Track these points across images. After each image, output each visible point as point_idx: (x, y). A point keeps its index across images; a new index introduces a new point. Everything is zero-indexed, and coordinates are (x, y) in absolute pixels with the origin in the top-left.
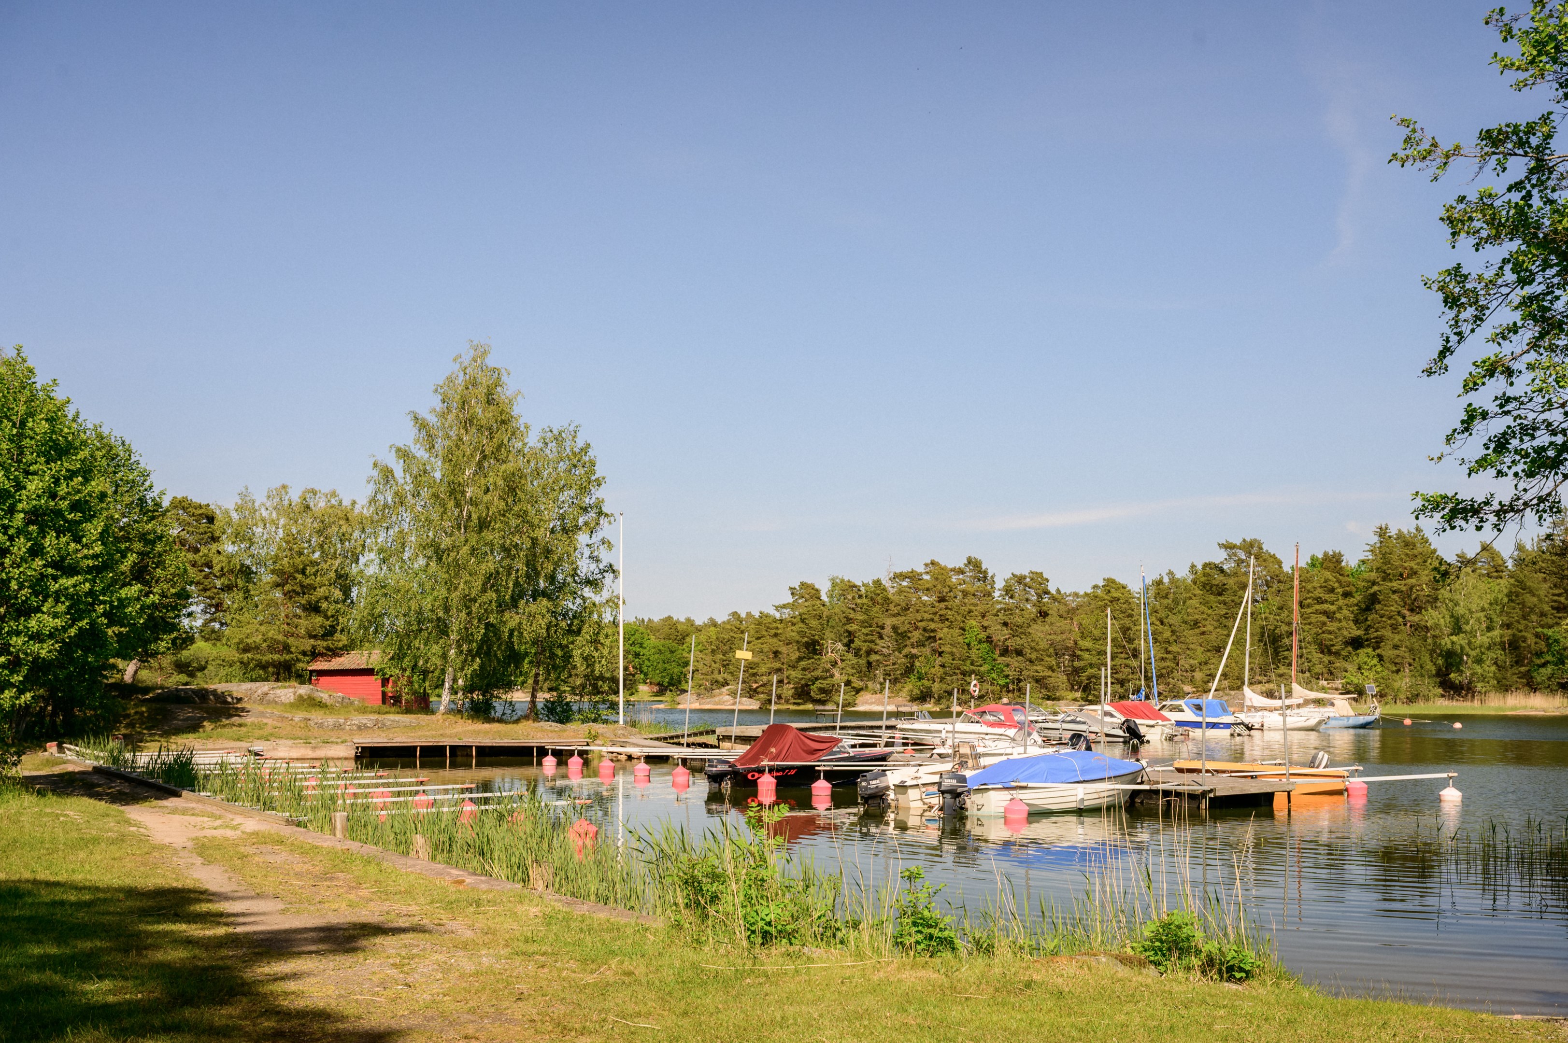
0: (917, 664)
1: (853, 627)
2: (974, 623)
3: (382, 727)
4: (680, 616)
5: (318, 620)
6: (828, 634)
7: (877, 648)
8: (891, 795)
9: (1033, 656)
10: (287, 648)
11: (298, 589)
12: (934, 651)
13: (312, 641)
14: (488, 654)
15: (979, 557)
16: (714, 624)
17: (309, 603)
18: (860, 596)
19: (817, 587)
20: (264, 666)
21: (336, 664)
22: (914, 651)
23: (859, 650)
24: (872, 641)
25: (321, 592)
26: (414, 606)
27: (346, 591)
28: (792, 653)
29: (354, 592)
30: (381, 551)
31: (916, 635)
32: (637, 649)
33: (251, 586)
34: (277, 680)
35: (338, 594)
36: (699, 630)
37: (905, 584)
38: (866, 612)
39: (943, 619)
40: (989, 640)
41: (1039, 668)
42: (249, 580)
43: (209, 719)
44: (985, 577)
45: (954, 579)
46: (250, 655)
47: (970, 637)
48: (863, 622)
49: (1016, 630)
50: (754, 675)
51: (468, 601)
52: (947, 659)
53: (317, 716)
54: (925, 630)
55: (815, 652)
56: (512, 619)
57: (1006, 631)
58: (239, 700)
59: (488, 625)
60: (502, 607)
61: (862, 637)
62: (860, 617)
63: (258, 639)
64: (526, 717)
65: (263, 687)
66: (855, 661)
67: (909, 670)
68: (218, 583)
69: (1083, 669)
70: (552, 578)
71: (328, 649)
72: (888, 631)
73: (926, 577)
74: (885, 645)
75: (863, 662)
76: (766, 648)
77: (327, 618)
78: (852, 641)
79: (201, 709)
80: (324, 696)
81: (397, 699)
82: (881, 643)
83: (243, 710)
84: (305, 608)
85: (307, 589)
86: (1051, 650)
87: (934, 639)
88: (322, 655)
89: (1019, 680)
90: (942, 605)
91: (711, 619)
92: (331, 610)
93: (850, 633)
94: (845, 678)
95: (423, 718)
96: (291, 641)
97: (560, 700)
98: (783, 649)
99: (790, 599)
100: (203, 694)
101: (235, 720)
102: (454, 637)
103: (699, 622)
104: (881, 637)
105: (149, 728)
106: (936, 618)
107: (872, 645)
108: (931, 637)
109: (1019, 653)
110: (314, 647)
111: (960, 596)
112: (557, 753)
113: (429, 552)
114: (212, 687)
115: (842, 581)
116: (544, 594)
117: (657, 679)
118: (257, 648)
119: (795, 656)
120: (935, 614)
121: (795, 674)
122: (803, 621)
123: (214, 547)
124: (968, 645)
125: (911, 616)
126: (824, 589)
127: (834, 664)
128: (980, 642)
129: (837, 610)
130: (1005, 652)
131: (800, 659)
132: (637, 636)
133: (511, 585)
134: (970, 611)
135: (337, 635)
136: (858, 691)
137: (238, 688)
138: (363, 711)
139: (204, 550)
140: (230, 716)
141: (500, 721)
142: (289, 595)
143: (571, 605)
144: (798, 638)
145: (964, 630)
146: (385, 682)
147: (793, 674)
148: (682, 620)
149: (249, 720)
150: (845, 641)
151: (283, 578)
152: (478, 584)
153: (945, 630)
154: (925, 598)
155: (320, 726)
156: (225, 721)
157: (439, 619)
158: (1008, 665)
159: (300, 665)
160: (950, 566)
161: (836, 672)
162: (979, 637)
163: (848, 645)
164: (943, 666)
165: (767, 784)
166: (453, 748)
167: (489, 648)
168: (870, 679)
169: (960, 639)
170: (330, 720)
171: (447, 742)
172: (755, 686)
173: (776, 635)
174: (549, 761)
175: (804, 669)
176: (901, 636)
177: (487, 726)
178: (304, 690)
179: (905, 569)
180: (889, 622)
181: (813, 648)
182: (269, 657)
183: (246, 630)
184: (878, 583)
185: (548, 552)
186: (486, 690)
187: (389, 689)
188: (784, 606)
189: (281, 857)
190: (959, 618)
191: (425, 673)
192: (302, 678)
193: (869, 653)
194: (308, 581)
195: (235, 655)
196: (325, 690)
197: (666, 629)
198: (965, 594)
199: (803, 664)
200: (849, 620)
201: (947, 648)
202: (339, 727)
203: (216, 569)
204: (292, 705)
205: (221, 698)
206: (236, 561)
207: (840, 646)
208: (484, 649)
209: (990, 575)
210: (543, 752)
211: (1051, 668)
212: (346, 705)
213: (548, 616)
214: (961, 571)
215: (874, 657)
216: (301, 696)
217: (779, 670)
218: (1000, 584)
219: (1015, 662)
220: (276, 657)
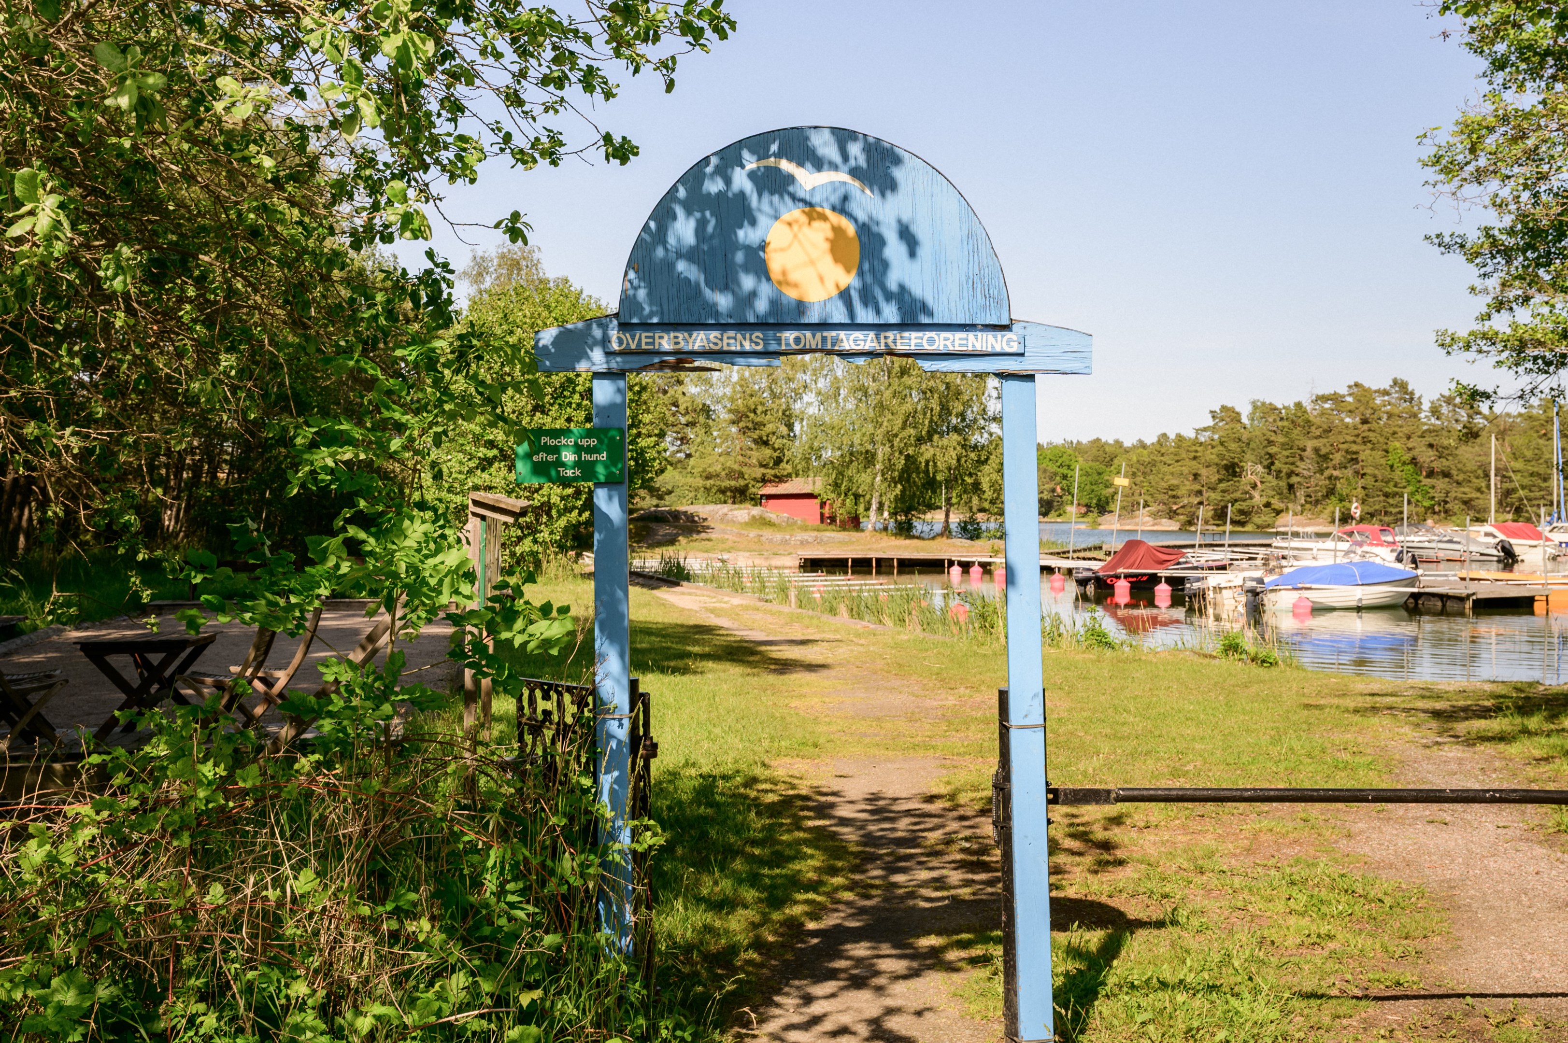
0: (1339, 486)
1: (1273, 450)
2: (1397, 444)
3: (820, 542)
4: (1109, 438)
5: (768, 452)
6: (1249, 456)
7: (1297, 470)
8: (1210, 595)
9: (1460, 478)
10: (741, 475)
11: (750, 425)
12: (1357, 473)
13: (763, 470)
14: (908, 480)
15: (1405, 379)
16: (1143, 446)
17: (761, 438)
18: (1282, 419)
19: (1237, 409)
20: (723, 491)
21: (782, 489)
22: (1336, 473)
23: (1280, 471)
24: (1293, 464)
25: (770, 427)
26: (846, 440)
27: (790, 427)
28: (1210, 475)
29: (797, 427)
30: (819, 393)
31: (1338, 458)
32: (1064, 471)
33: (711, 422)
34: (734, 503)
35: (784, 430)
36: (1127, 451)
37: (1327, 406)
38: (1286, 435)
39: (1366, 441)
40: (1414, 461)
41: (1466, 490)
42: (708, 417)
43: (682, 534)
44: (1412, 399)
45: (1378, 401)
46: (711, 482)
47: (1393, 458)
48: (1283, 444)
49: (1442, 452)
50: (1174, 497)
51: (890, 437)
52: (1369, 481)
53: (767, 533)
54: (1347, 452)
55: (1234, 474)
56: (927, 452)
57: (1432, 453)
58: (705, 520)
59: (908, 457)
60: (920, 440)
61: (1284, 460)
62: (1281, 439)
63: (718, 468)
64: (941, 535)
65: (724, 509)
66: (1275, 482)
67: (1331, 492)
68: (683, 420)
69: (1514, 490)
70: (962, 416)
71: (776, 476)
72: (1309, 452)
73: (1350, 399)
74: (1306, 467)
75: (1283, 484)
76: (1185, 470)
77: (775, 450)
78: (1272, 463)
79: (676, 527)
80: (772, 516)
81: (833, 519)
82: (1302, 465)
83: (708, 527)
84: (755, 441)
85: (757, 426)
86: (1480, 472)
87: (1355, 461)
88: (770, 481)
89: (1446, 502)
90: (1366, 427)
91: (1140, 441)
92: (778, 443)
93: (1271, 456)
94: (1264, 500)
95: (854, 535)
96: (745, 469)
97: (972, 521)
98: (1204, 472)
99: (1210, 422)
100: (676, 515)
101: (703, 535)
102: (879, 466)
103: (1127, 444)
104: (1302, 459)
105: (638, 542)
106: (1359, 440)
107: (1292, 467)
108: (1353, 459)
109: (1446, 475)
110: (764, 475)
111: (1385, 416)
112: (961, 564)
113: (859, 394)
114: (682, 508)
115: (1263, 404)
116: (956, 429)
117: (1085, 501)
118: (718, 475)
119: (1214, 478)
120: (1357, 436)
121: (1214, 496)
122: (1222, 443)
123: (680, 389)
124: (1392, 467)
125: (1332, 438)
126: (1245, 411)
127: (1254, 486)
128: (1404, 463)
129: (1257, 433)
130: (1431, 474)
131: (1220, 481)
132: (1065, 457)
133: (927, 422)
134: (1395, 433)
135: (783, 465)
136: (1278, 512)
137: (702, 510)
138: (805, 529)
139: (671, 392)
140: (699, 532)
141: (918, 538)
142: (744, 431)
143: (980, 438)
144: (1217, 460)
145: (1387, 451)
146: (823, 505)
147: (1213, 495)
148: (1111, 441)
149: (713, 536)
150: (1266, 463)
151: (739, 417)
152: (899, 422)
153: (1368, 452)
154: (1348, 420)
155: (771, 541)
156: (695, 536)
157: (867, 452)
158: (1433, 487)
159: (753, 490)
160: (1374, 387)
161: (1256, 494)
162: (1403, 459)
163: (1268, 467)
164: (1364, 488)
165: (1122, 589)
166: (879, 560)
167: (909, 477)
168: (1291, 501)
169: (1383, 461)
170: (778, 537)
171: (873, 555)
172: (1175, 507)
173: (1195, 458)
174: (956, 570)
175: (1223, 491)
176: (1323, 458)
177: (908, 542)
178: (756, 511)
179: (1328, 391)
180: (1310, 445)
181: (1232, 470)
182: (727, 483)
183: (708, 460)
184: (1299, 405)
185: (959, 393)
186: (907, 511)
187: (827, 511)
188: (1205, 429)
189: (759, 616)
190: (1382, 440)
191: (857, 496)
192: (757, 501)
193: (1289, 475)
194: (758, 419)
195: (700, 482)
196: (773, 512)
197: (1094, 451)
198: (1390, 415)
199: (1222, 486)
200: (1270, 443)
201: (1368, 470)
202: (785, 542)
203: (682, 409)
204: (746, 524)
205: (690, 518)
206: (699, 401)
207: (1259, 468)
208: (905, 477)
209: (1417, 396)
210: (951, 563)
211: (1479, 490)
212: (791, 525)
213: (959, 448)
214: (1386, 393)
215: (1294, 480)
216: (754, 517)
217: (1200, 493)
218: (1426, 406)
219: (1441, 484)
220: (733, 483)
